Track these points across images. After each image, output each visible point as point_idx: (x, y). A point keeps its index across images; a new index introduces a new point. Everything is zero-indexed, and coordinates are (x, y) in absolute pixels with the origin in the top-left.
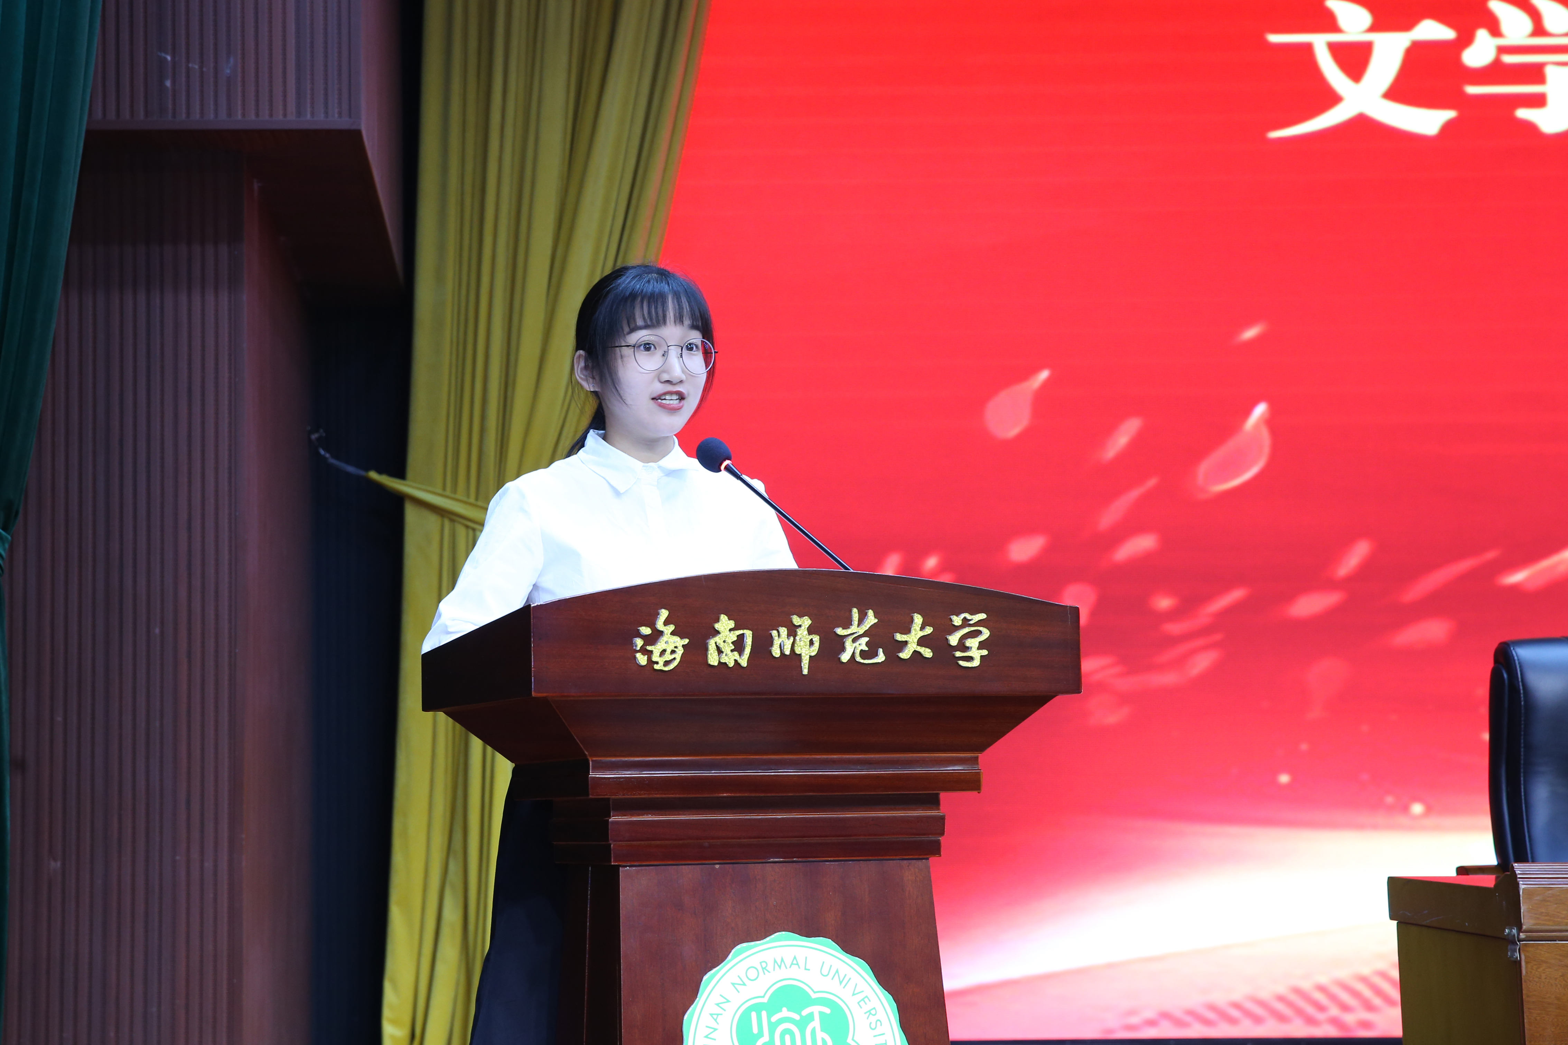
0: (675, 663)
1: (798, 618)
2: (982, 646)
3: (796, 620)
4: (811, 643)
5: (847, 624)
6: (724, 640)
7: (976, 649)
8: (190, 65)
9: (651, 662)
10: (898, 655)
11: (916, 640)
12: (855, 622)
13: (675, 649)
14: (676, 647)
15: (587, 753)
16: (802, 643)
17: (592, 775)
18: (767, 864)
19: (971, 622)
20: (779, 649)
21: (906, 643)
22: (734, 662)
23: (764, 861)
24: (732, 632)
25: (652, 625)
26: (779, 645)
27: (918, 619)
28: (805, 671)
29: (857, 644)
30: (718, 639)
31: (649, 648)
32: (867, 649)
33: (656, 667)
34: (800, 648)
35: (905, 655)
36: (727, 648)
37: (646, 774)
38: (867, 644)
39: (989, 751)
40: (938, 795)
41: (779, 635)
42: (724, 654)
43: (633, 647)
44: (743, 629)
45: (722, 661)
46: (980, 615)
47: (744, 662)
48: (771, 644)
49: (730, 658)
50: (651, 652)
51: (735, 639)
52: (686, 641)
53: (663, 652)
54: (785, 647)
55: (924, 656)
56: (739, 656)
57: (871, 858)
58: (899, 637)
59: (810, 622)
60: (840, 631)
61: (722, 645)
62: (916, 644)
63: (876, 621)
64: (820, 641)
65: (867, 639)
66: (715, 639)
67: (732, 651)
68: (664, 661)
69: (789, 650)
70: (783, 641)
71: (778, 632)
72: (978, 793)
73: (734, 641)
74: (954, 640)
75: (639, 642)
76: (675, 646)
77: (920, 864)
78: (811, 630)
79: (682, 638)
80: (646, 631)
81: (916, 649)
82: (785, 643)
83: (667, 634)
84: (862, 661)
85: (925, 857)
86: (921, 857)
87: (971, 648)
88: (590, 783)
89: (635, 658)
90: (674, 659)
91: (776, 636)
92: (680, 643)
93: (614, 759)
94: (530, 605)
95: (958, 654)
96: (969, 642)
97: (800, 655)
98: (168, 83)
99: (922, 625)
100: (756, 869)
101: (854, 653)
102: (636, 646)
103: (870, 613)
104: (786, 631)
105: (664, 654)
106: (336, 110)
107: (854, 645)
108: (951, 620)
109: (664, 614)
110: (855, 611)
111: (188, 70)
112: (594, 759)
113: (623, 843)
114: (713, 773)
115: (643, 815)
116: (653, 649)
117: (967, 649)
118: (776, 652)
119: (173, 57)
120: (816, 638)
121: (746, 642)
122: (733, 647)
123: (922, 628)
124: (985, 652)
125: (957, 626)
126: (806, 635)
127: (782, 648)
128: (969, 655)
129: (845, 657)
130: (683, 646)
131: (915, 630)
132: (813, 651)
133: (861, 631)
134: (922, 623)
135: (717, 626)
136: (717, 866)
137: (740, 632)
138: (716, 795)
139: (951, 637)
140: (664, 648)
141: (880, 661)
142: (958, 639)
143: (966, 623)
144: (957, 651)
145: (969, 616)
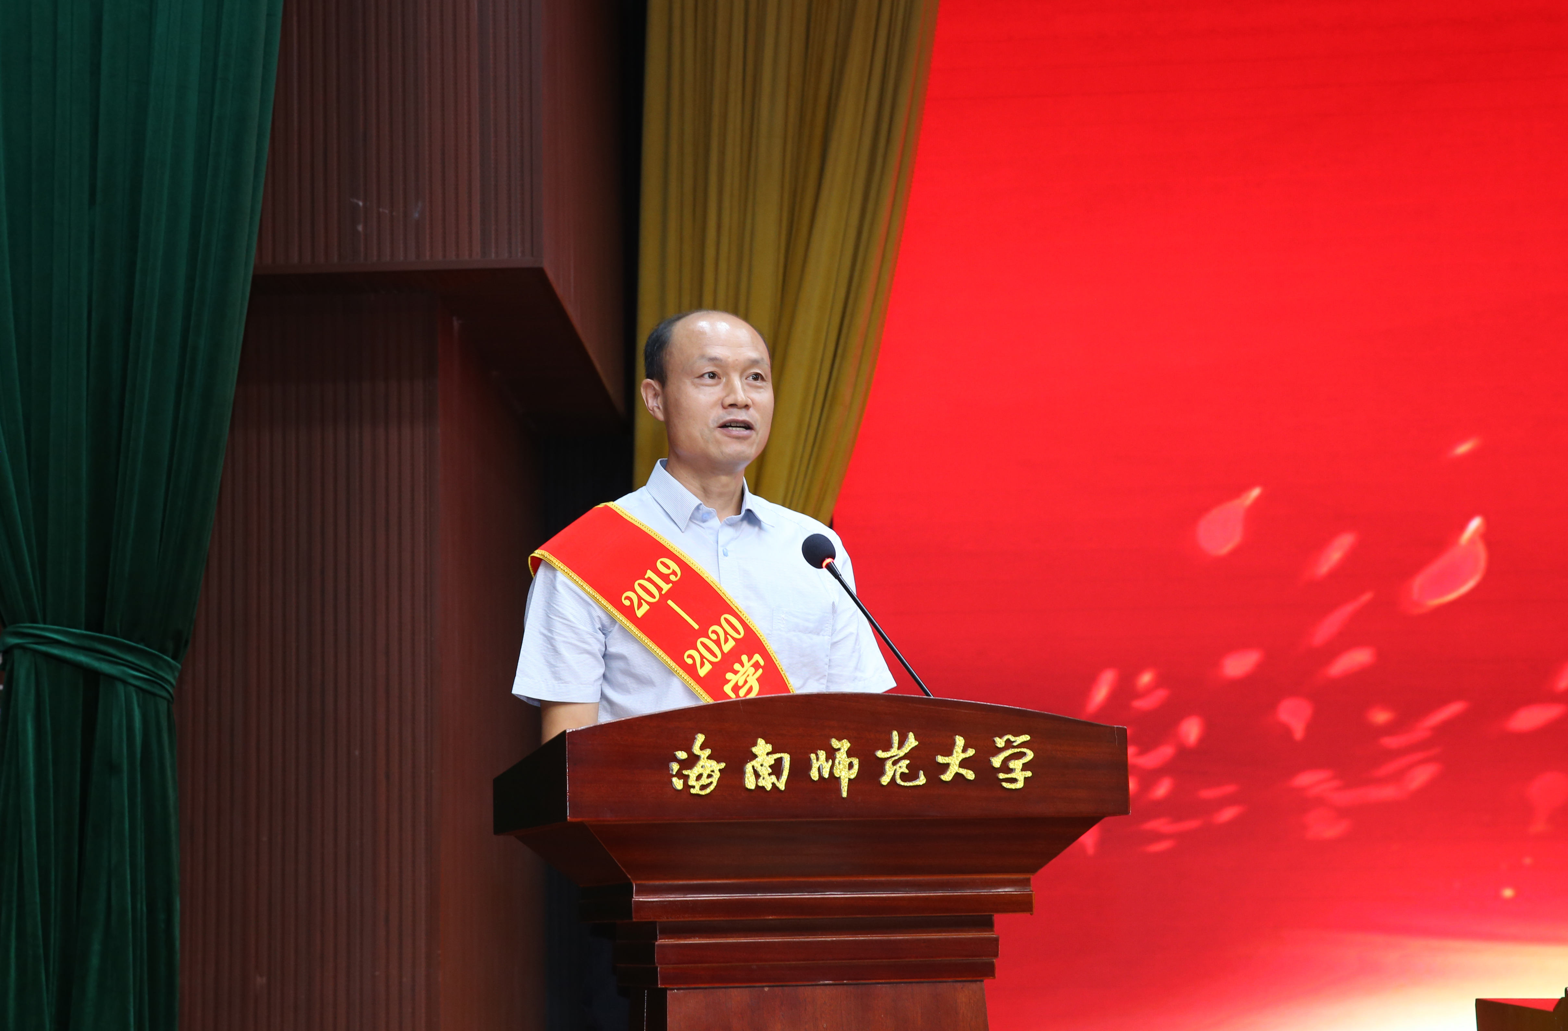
0: (712, 787)
1: (837, 741)
2: (1025, 767)
3: (835, 743)
4: (851, 766)
5: (887, 747)
6: (761, 763)
7: (1020, 770)
9: (687, 787)
10: (940, 778)
11: (958, 763)
12: (895, 744)
13: (712, 773)
14: (713, 771)
15: (630, 877)
16: (841, 766)
17: (636, 898)
18: (817, 987)
19: (1015, 744)
20: (818, 772)
21: (947, 766)
22: (771, 785)
23: (813, 983)
24: (770, 756)
25: (688, 749)
26: (817, 768)
27: (960, 741)
28: (845, 794)
29: (897, 767)
30: (755, 763)
31: (685, 772)
32: (907, 771)
33: (693, 791)
34: (838, 771)
35: (947, 777)
36: (765, 771)
37: (690, 897)
38: (908, 767)
39: (1041, 872)
40: (991, 916)
41: (818, 759)
42: (761, 778)
43: (669, 771)
44: (781, 752)
45: (760, 784)
46: (1023, 736)
47: (782, 786)
48: (810, 767)
49: (767, 782)
50: (688, 776)
51: (773, 762)
52: (723, 765)
53: (699, 777)
54: (824, 770)
55: (966, 778)
56: (776, 780)
57: (922, 980)
58: (941, 759)
59: (849, 745)
60: (880, 754)
61: (759, 769)
62: (958, 766)
63: (917, 743)
64: (859, 764)
65: (907, 762)
66: (752, 762)
67: (770, 774)
68: (701, 785)
69: (828, 773)
70: (822, 764)
71: (817, 755)
72: (1031, 914)
73: (772, 765)
74: (997, 762)
75: (675, 767)
76: (712, 769)
77: (974, 986)
78: (849, 754)
79: (718, 762)
80: (682, 755)
81: (958, 772)
82: (823, 767)
83: (704, 759)
84: (902, 783)
85: (979, 979)
86: (975, 979)
87: (1015, 769)
88: (633, 906)
89: (671, 782)
90: (711, 783)
91: (814, 759)
92: (716, 767)
93: (658, 882)
94: (565, 731)
95: (1002, 776)
96: (1012, 764)
97: (839, 778)
98: (360, 228)
99: (963, 747)
100: (806, 992)
101: (894, 775)
102: (672, 770)
103: (911, 736)
104: (825, 754)
105: (701, 778)
106: (519, 250)
107: (895, 767)
108: (994, 742)
109: (700, 738)
110: (895, 734)
111: (379, 213)
112: (638, 882)
113: (671, 966)
114: (759, 896)
115: (690, 938)
116: (690, 774)
117: (1011, 771)
118: (814, 775)
119: (365, 202)
120: (856, 761)
121: (784, 765)
123: (964, 750)
124: (1029, 774)
125: (1000, 748)
126: (845, 758)
127: (821, 771)
128: (1014, 777)
129: (885, 780)
130: (720, 770)
131: (957, 752)
132: (852, 774)
133: (902, 753)
134: (964, 745)
135: (754, 750)
136: (766, 989)
137: (778, 755)
138: (762, 918)
139: (994, 758)
140: (700, 772)
141: (921, 784)
142: (1001, 761)
143: (1009, 744)
144: (1000, 772)
145: (1012, 738)
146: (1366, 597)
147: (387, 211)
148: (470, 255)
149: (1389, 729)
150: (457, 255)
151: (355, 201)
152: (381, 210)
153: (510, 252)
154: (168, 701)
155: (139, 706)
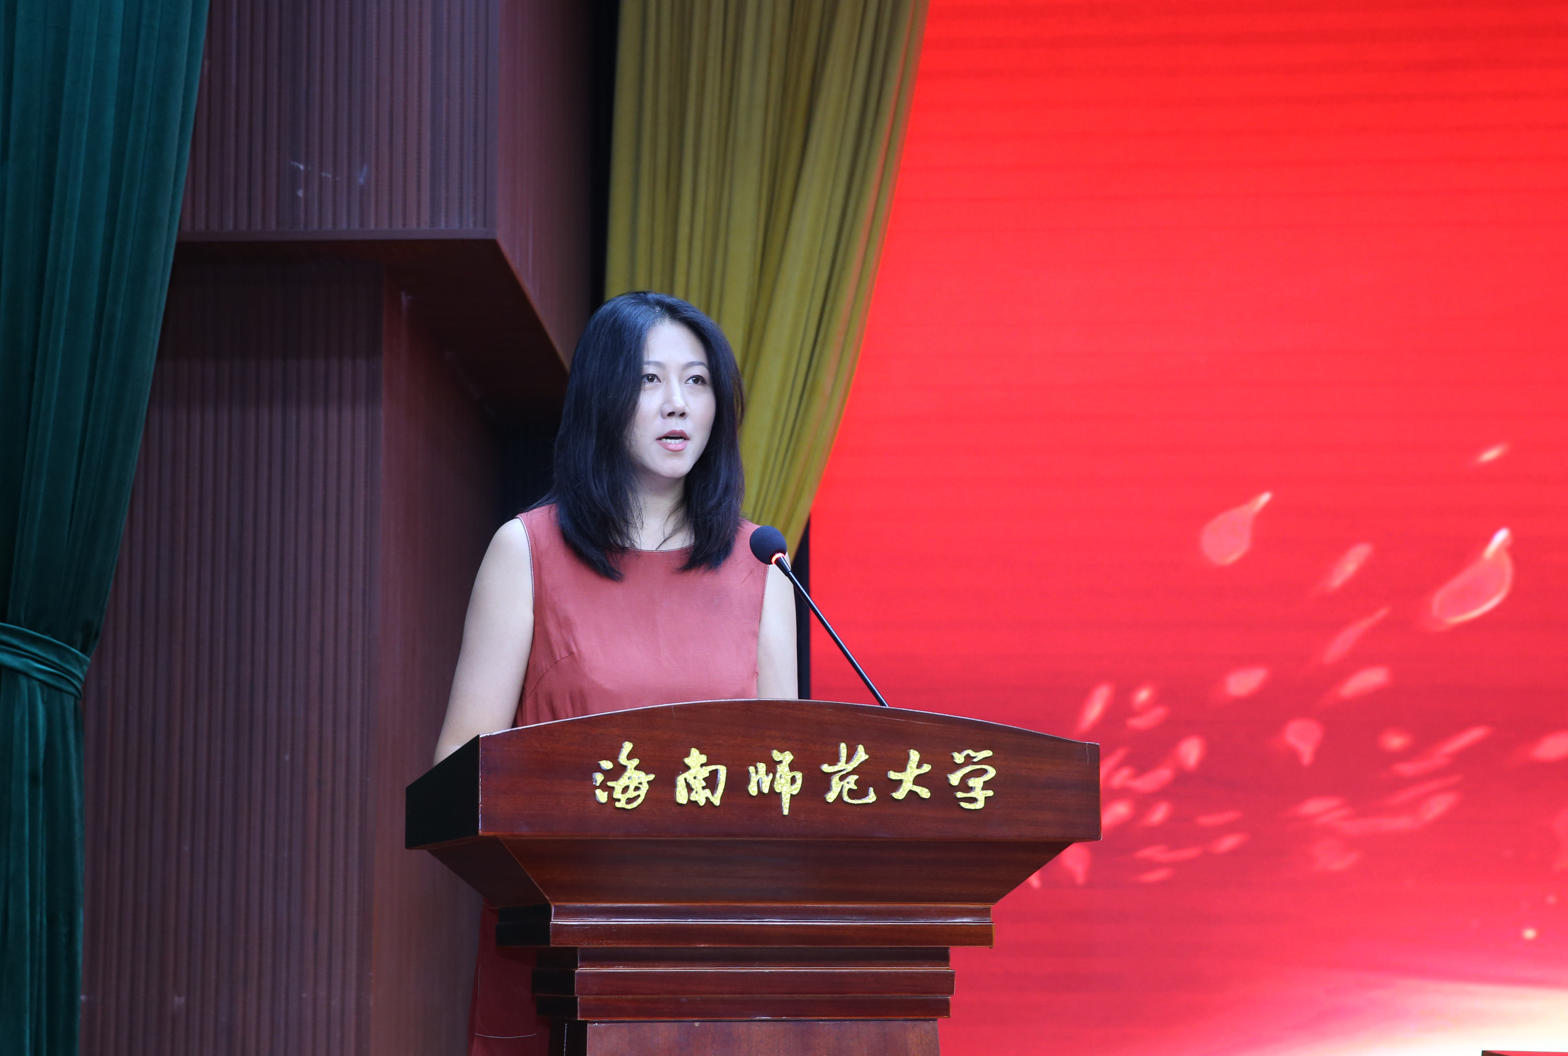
0: (639, 801)
1: (778, 753)
2: (986, 786)
3: (776, 755)
4: (793, 780)
5: (834, 761)
6: (694, 776)
7: (980, 789)
9: (612, 800)
10: (891, 796)
11: (912, 779)
12: (843, 758)
13: (640, 786)
14: (640, 783)
15: (548, 898)
16: (783, 781)
17: (554, 921)
18: (753, 1023)
19: (975, 760)
20: (757, 787)
21: (900, 782)
22: (705, 800)
23: (749, 1019)
24: (704, 767)
25: (614, 758)
26: (756, 782)
27: (915, 756)
28: (786, 812)
29: (844, 783)
30: (688, 775)
31: (610, 784)
32: (855, 788)
33: (618, 805)
34: (780, 786)
35: (900, 795)
36: (698, 784)
37: (614, 922)
38: (856, 783)
39: (1001, 902)
40: (947, 949)
41: (757, 772)
42: (694, 792)
43: (593, 782)
44: (716, 764)
45: (692, 799)
46: (985, 751)
47: (716, 800)
48: (748, 781)
49: (701, 796)
50: (613, 788)
51: (707, 775)
52: (652, 777)
53: (625, 789)
54: (763, 785)
55: (921, 796)
56: (711, 794)
57: (869, 1018)
58: (893, 775)
59: (792, 757)
60: (826, 768)
61: (691, 781)
62: (912, 783)
63: (867, 757)
64: (803, 778)
65: (856, 777)
66: (684, 775)
67: (704, 788)
68: (627, 798)
69: (768, 788)
70: (761, 778)
71: (756, 768)
72: (990, 948)
73: (706, 778)
74: (955, 779)
75: (599, 778)
77: (927, 1026)
78: (792, 767)
79: (647, 774)
80: (607, 765)
81: (912, 789)
82: (763, 781)
83: (631, 769)
84: (850, 801)
85: (932, 1018)
86: (927, 1018)
87: (975, 788)
88: (551, 930)
89: (595, 794)
90: (639, 796)
91: (753, 772)
92: (645, 778)
93: (578, 905)
94: (478, 736)
95: (960, 795)
96: (972, 782)
97: (780, 793)
98: (301, 193)
99: (918, 762)
100: (740, 1028)
101: (841, 792)
102: (596, 782)
103: (861, 748)
104: (765, 767)
105: (627, 791)
106: (471, 220)
107: (842, 783)
108: (953, 757)
109: (628, 747)
110: (843, 746)
111: (321, 179)
112: (557, 904)
113: (591, 997)
114: (690, 922)
115: (613, 966)
116: (615, 786)
117: (971, 789)
118: (753, 790)
119: (306, 166)
120: (799, 775)
121: (720, 779)
122: (704, 784)
123: (919, 766)
124: (990, 793)
125: (959, 764)
126: (788, 771)
127: (761, 786)
128: (973, 796)
129: (831, 797)
130: (649, 782)
131: (911, 767)
132: (795, 789)
133: (850, 767)
134: (919, 760)
135: (687, 761)
136: (697, 1024)
137: (713, 767)
138: (693, 946)
139: (952, 775)
140: (626, 784)
141: (870, 801)
142: (959, 778)
143: (969, 760)
144: (958, 791)
145: (972, 753)
146: (1382, 613)
147: (330, 176)
148: (418, 225)
149: (1405, 755)
150: (404, 225)
151: (296, 164)
152: (323, 174)
153: (461, 222)
154: (76, 698)
155: (43, 702)
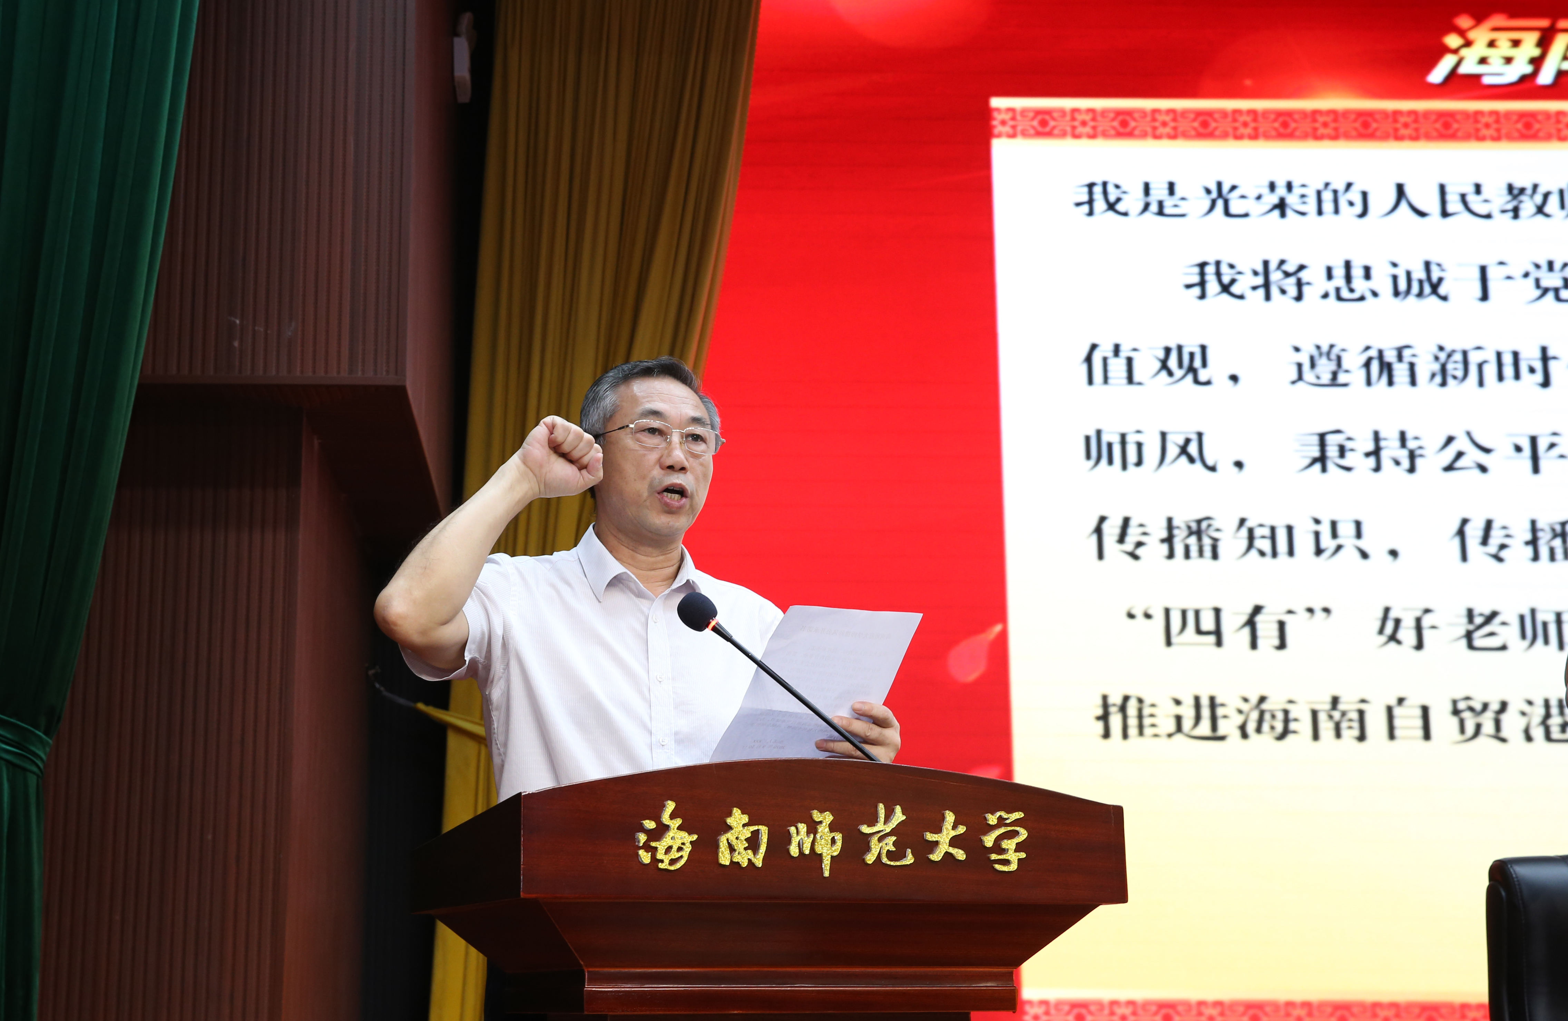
0: (682, 862)
1: (819, 813)
2: (1019, 848)
3: (816, 815)
4: (833, 841)
5: (873, 822)
6: (737, 836)
7: (1013, 851)
8: (256, 328)
9: (655, 861)
10: (928, 857)
11: (948, 841)
12: (881, 819)
13: (683, 846)
14: (683, 844)
15: (582, 963)
16: (823, 842)
17: (588, 988)
19: (1008, 821)
20: (798, 847)
21: (936, 843)
22: (747, 861)
24: (746, 828)
25: (657, 818)
26: (797, 843)
27: (950, 817)
28: (827, 874)
29: (883, 844)
30: (730, 835)
31: (653, 844)
32: (894, 849)
33: (661, 866)
34: (820, 846)
35: (936, 856)
36: (740, 846)
37: (647, 988)
38: (894, 844)
40: (969, 1013)
41: (798, 832)
42: (737, 853)
43: (635, 843)
44: (758, 825)
45: (735, 860)
46: (1017, 813)
47: (759, 862)
48: (789, 842)
49: (743, 858)
50: (656, 849)
51: (749, 835)
52: (694, 837)
53: (669, 849)
54: (804, 846)
55: (957, 858)
56: (753, 856)
58: (930, 837)
59: (831, 818)
60: (865, 829)
61: (734, 842)
62: (948, 844)
63: (904, 818)
64: (842, 839)
65: (894, 838)
66: (726, 835)
67: (746, 849)
68: (670, 858)
69: (809, 849)
70: (802, 839)
71: (797, 829)
72: (1013, 1012)
73: (748, 838)
74: (989, 841)
75: (642, 838)
76: (683, 842)
78: (832, 828)
79: (690, 834)
80: (650, 824)
81: (948, 851)
82: (804, 842)
83: (674, 829)
84: (889, 863)
87: (1008, 849)
88: (585, 997)
89: (637, 855)
90: (681, 857)
91: (794, 833)
93: (613, 970)
94: (519, 794)
95: (994, 857)
96: (1005, 844)
97: (821, 855)
98: (236, 344)
99: (954, 823)
101: (880, 854)
102: (639, 842)
103: (898, 809)
104: (806, 828)
105: (670, 851)
106: (385, 369)
107: (881, 844)
108: (985, 819)
109: (670, 806)
110: (881, 807)
111: (254, 331)
112: (591, 969)
114: (723, 987)
116: (658, 846)
117: (1003, 851)
118: (794, 851)
119: (242, 320)
120: (839, 836)
121: (762, 839)
122: (747, 845)
123: (954, 827)
124: (1023, 855)
125: (992, 825)
126: (828, 832)
127: (801, 847)
128: (1007, 858)
129: (870, 858)
130: (691, 842)
131: (947, 829)
132: (835, 851)
133: (888, 830)
134: (955, 821)
135: (729, 821)
137: (755, 828)
138: (726, 1012)
139: (986, 837)
140: (670, 845)
141: (909, 863)
142: (993, 840)
143: (1001, 822)
144: (992, 853)
145: (1004, 814)
147: (262, 330)
148: (339, 372)
150: (326, 372)
151: (233, 319)
153: (375, 371)
154: (38, 776)
155: (8, 780)
